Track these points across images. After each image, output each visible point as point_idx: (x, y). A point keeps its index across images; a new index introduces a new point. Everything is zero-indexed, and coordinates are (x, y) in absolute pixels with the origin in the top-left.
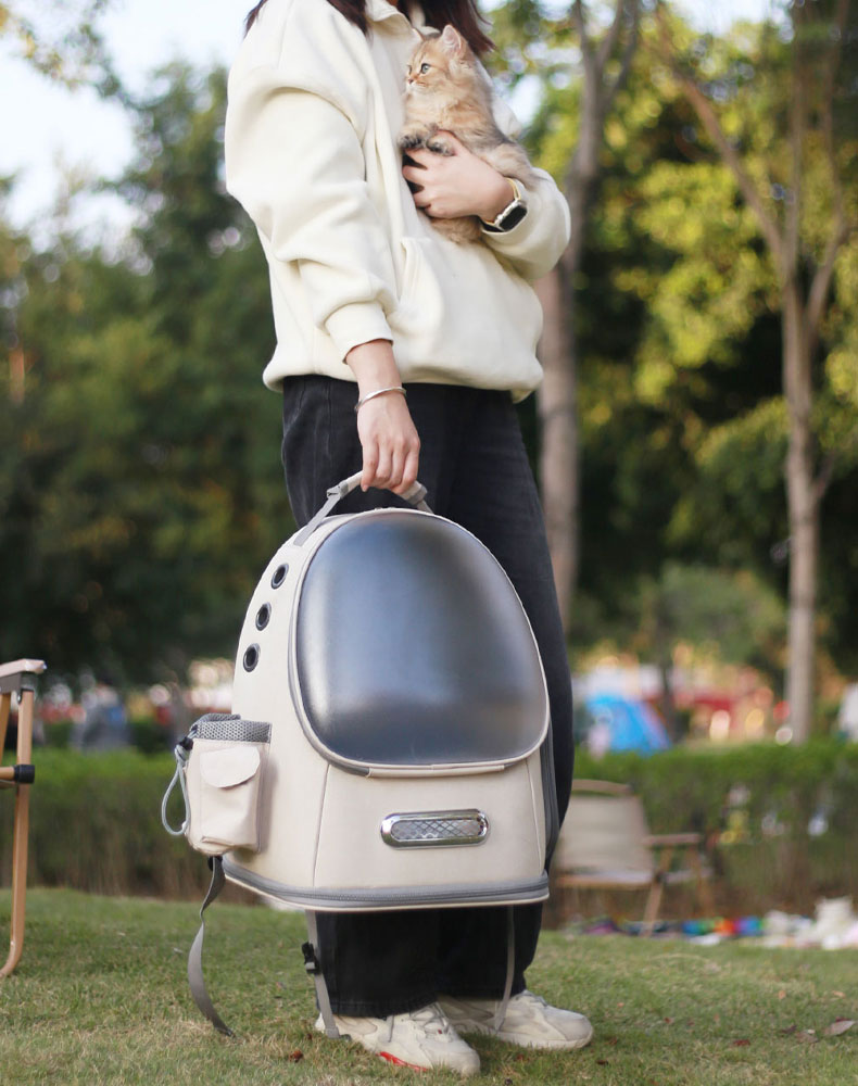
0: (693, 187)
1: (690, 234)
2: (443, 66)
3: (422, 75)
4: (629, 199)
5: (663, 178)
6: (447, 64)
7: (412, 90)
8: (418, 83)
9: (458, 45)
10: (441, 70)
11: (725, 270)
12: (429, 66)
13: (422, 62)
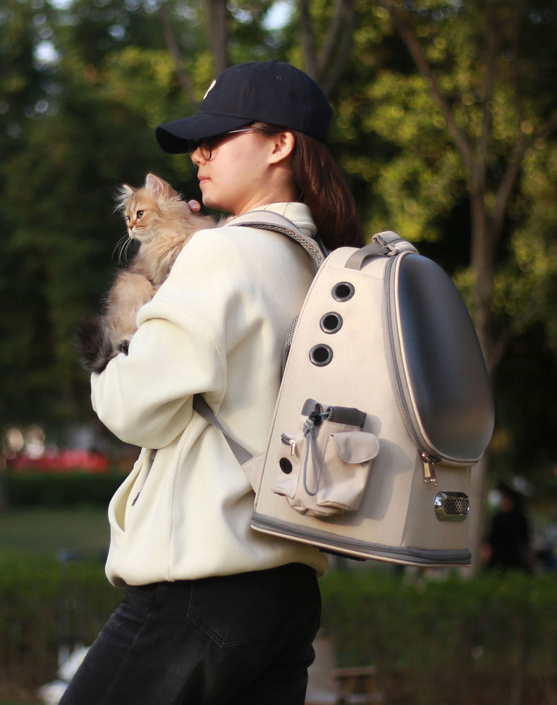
0: (412, 93)
1: (407, 132)
2: (154, 207)
3: (139, 220)
4: (357, 99)
5: (385, 84)
6: (156, 205)
7: (135, 234)
8: (137, 227)
9: (160, 189)
10: (153, 210)
11: (432, 164)
12: (143, 211)
13: (137, 210)
